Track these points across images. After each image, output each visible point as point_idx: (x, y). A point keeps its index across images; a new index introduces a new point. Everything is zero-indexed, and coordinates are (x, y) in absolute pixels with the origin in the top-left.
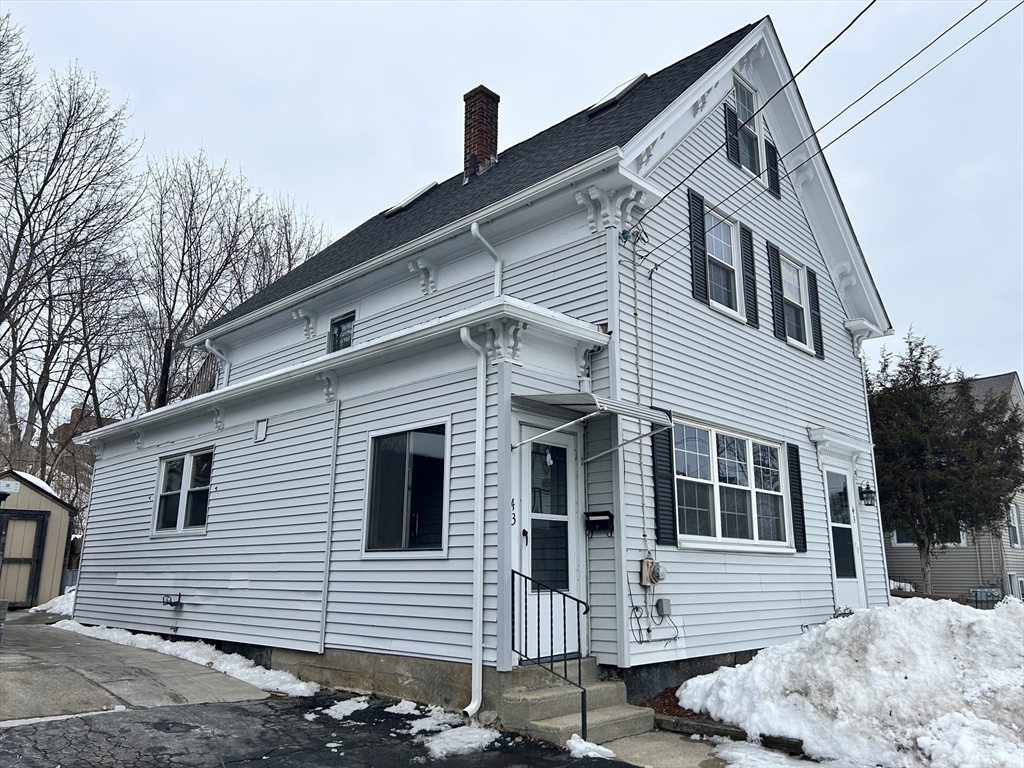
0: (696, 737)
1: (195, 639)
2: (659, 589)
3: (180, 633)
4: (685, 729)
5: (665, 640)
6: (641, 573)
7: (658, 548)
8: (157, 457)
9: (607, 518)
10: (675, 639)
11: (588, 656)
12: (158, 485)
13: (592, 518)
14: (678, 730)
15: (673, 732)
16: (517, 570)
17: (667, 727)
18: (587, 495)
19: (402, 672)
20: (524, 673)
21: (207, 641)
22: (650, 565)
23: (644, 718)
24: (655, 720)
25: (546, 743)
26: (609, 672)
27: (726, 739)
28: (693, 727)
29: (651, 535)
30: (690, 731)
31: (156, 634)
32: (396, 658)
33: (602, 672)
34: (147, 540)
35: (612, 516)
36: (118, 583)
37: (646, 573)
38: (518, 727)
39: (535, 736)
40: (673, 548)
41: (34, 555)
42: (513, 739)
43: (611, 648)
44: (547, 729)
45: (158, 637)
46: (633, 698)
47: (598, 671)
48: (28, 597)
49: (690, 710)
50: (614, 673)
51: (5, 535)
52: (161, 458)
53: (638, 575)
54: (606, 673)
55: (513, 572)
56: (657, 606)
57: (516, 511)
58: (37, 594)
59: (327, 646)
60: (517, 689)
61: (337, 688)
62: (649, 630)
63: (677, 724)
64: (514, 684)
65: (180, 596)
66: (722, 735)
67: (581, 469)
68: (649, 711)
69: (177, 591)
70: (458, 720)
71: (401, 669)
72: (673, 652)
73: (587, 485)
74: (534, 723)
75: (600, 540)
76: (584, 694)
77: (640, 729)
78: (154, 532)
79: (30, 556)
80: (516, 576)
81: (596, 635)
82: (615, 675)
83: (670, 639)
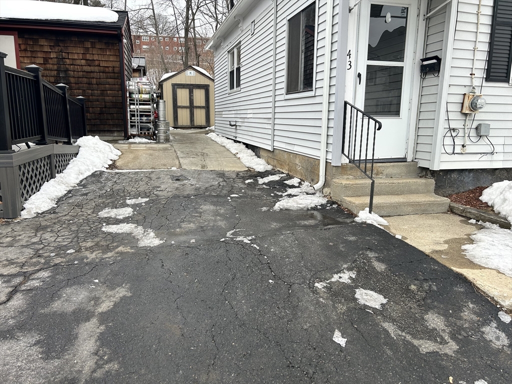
0: (473, 221)
1: (240, 142)
2: (479, 116)
3: (238, 139)
4: (468, 215)
5: (481, 154)
6: (463, 104)
7: (485, 84)
8: (227, 52)
9: (434, 61)
10: (492, 153)
11: (412, 161)
12: (228, 66)
13: (425, 63)
14: (464, 215)
15: (460, 215)
16: (351, 102)
17: (456, 212)
18: (426, 45)
19: (298, 163)
20: (351, 168)
21: (244, 144)
22: (470, 97)
23: (439, 204)
24: (450, 206)
25: (349, 210)
26: (425, 172)
27: (495, 226)
28: (474, 214)
29: (480, 74)
30: (472, 216)
31: (232, 139)
32: (296, 155)
33: (422, 172)
34: (227, 95)
35: (439, 60)
36: (224, 116)
37: (467, 104)
38: (337, 199)
39: (345, 205)
40: (505, 85)
41: (206, 105)
42: (331, 205)
43: (427, 156)
44: (350, 202)
45: (233, 141)
46: (438, 190)
47: (419, 171)
48: (206, 123)
49: (486, 203)
50: (429, 173)
51: (193, 96)
52: (228, 52)
53: (461, 105)
54: (424, 173)
55: (346, 103)
56: (477, 128)
57: (353, 59)
58: (209, 122)
59: (274, 147)
60: (346, 177)
61: (278, 169)
62: (463, 146)
63: (463, 211)
64: (342, 174)
65: (236, 122)
66: (493, 222)
67: (422, 24)
68: (447, 200)
69: (235, 120)
70: (311, 192)
71: (297, 162)
72: (489, 162)
73: (427, 37)
74: (346, 198)
75: (431, 79)
76: (373, 183)
77: (433, 210)
78: (229, 91)
79: (204, 105)
80: (349, 107)
81: (420, 148)
82: (429, 175)
83: (487, 153)
